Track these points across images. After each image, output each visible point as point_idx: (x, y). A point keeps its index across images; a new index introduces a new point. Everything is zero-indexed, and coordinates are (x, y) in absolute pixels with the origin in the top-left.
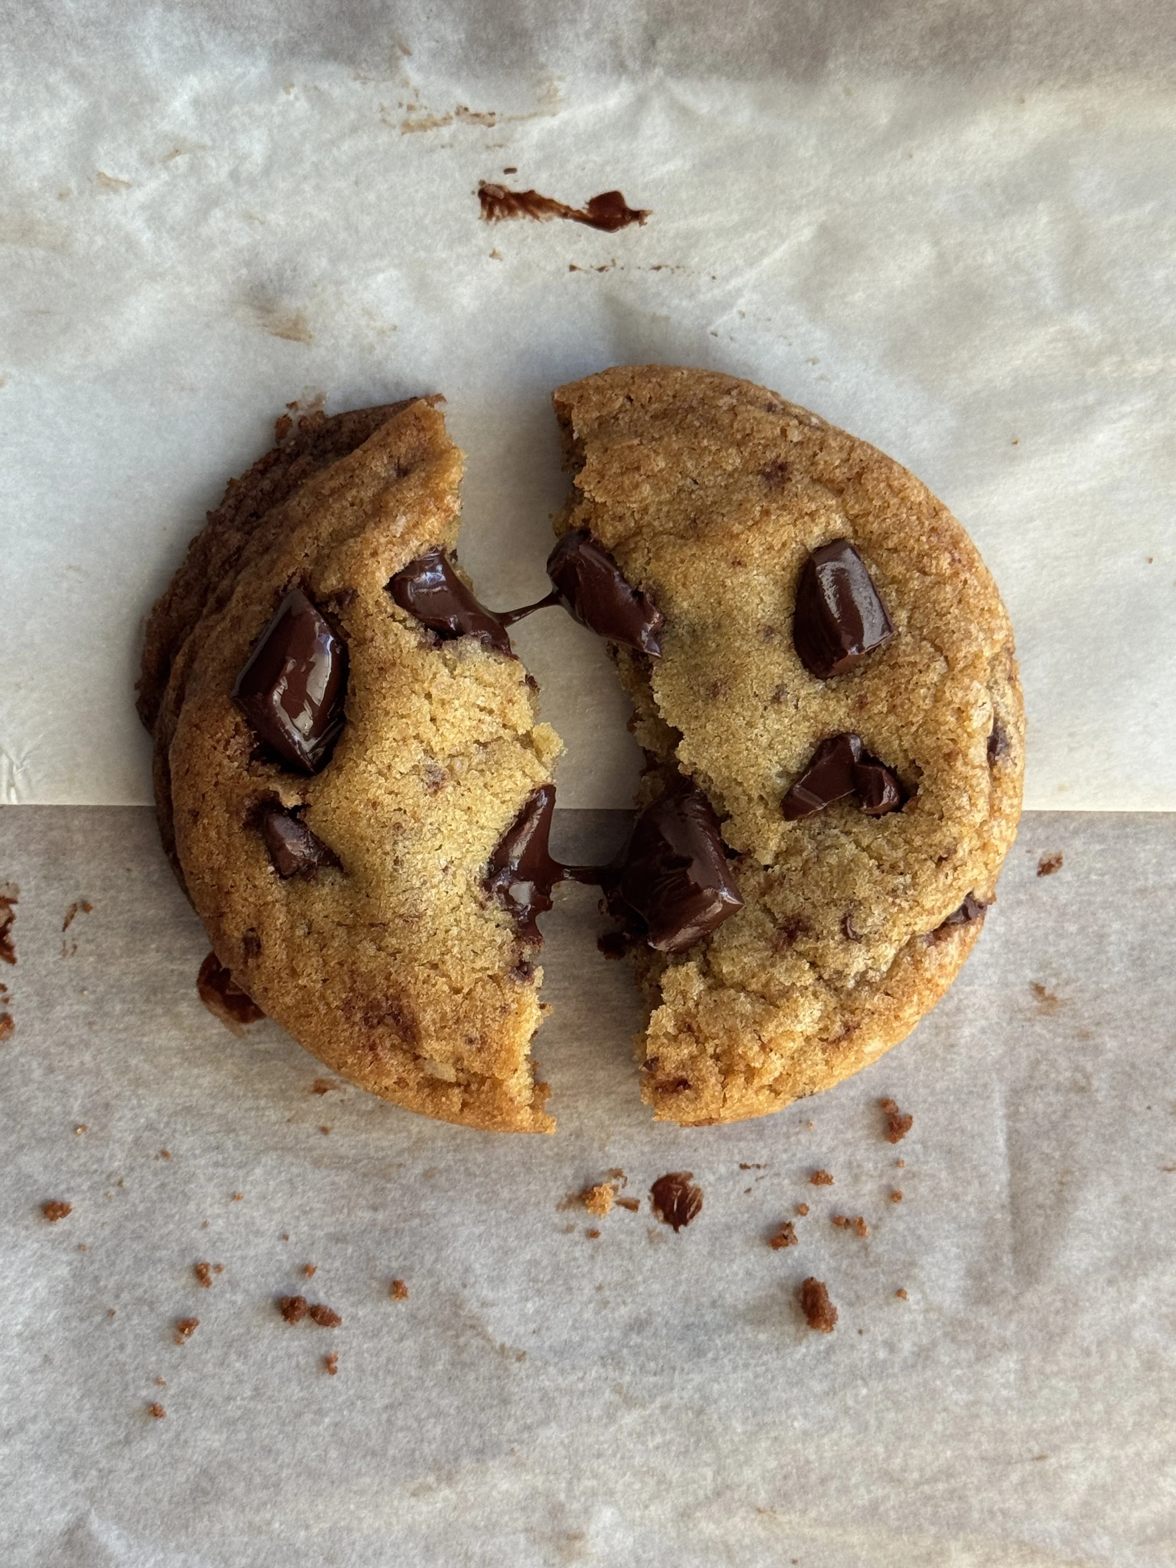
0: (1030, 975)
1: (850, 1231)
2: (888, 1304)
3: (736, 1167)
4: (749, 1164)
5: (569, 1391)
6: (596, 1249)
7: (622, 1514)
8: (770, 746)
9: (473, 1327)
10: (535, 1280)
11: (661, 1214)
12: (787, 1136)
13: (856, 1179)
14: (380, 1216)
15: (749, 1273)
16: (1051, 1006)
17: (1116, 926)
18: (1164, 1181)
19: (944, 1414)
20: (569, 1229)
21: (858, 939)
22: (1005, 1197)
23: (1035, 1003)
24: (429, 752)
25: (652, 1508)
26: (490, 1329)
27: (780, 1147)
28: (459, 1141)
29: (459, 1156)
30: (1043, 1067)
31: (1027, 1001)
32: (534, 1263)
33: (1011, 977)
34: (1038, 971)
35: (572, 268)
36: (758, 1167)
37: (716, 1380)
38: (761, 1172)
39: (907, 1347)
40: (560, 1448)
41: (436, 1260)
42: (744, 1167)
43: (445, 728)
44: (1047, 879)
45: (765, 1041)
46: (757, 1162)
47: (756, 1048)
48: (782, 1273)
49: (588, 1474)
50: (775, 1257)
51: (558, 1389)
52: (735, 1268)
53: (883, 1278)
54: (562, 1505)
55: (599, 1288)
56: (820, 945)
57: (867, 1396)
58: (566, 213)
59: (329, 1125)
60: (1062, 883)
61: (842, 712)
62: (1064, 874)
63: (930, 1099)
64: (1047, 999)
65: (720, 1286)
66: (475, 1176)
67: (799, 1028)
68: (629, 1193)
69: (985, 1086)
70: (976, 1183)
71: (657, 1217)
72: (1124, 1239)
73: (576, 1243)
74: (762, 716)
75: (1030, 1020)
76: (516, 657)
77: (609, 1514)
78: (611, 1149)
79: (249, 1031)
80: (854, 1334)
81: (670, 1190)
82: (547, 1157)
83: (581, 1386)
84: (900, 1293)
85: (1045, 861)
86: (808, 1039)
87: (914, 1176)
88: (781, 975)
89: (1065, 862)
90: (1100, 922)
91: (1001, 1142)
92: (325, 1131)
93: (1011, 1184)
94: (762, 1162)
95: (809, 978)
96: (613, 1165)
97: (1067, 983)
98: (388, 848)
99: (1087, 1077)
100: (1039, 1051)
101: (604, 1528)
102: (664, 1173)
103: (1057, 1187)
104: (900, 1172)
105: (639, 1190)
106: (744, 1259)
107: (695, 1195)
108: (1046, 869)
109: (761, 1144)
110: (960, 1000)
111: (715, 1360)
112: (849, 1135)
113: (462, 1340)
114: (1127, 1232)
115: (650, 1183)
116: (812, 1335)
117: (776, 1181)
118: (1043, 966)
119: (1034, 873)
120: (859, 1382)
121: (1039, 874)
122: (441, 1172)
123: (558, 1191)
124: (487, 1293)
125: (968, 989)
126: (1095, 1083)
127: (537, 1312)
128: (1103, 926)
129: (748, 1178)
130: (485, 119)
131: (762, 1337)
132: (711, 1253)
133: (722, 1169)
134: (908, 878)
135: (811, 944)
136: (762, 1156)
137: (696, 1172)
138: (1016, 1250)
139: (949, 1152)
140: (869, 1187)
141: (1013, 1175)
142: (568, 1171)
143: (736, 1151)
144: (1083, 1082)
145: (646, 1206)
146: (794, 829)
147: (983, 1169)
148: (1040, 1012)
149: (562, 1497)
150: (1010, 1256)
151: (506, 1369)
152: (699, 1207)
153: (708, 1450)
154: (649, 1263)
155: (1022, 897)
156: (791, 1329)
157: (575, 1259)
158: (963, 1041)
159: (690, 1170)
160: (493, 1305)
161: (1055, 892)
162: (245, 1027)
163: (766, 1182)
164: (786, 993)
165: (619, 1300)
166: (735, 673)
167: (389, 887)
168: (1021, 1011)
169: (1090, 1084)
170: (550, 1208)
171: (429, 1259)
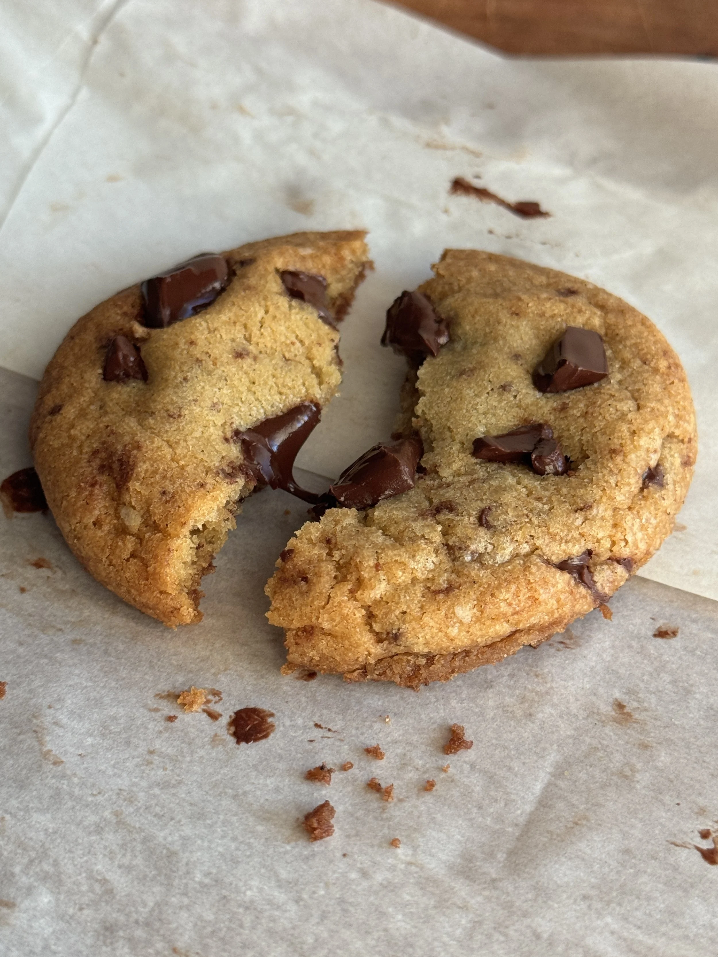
0: (617, 694)
1: (378, 795)
2: (380, 846)
3: (312, 724)
4: (323, 726)
5: (79, 799)
6: (166, 729)
7: (57, 905)
8: (485, 413)
9: (35, 732)
10: (105, 728)
11: (233, 729)
12: (364, 720)
13: (403, 766)
14: (21, 650)
15: (277, 790)
16: (626, 720)
17: (705, 690)
18: (669, 850)
19: (382, 933)
20: (156, 710)
21: (488, 526)
22: (522, 820)
23: (613, 713)
24: (248, 339)
25: (86, 912)
26: (48, 738)
27: (354, 724)
28: (113, 632)
29: (106, 640)
30: (600, 754)
31: (607, 709)
32: (114, 718)
33: (601, 690)
34: (625, 693)
35: (491, 232)
36: (329, 730)
37: (202, 839)
38: (329, 734)
39: (379, 877)
40: (42, 833)
41: (41, 686)
42: (317, 726)
43: (266, 332)
44: (660, 640)
45: (381, 562)
46: (330, 727)
47: (372, 563)
48: (305, 799)
49: (51, 860)
50: (305, 788)
51: (71, 795)
52: (268, 782)
53: (386, 831)
54: (13, 875)
55: (151, 752)
56: (458, 518)
57: (323, 896)
58: (501, 202)
59: (28, 588)
60: (670, 647)
61: (546, 410)
62: (675, 642)
63: (494, 741)
64: (624, 714)
65: (248, 788)
66: (110, 655)
67: (412, 565)
68: (217, 708)
69: (544, 749)
70: (502, 804)
71: (229, 730)
72: (613, 876)
73: (154, 720)
74: (488, 393)
75: (603, 722)
76: (338, 330)
77: (46, 900)
78: (222, 678)
79: (16, 517)
80: (338, 854)
81: (250, 717)
82: (171, 664)
83: (90, 799)
84: (394, 843)
85: (664, 629)
86: (414, 581)
87: (452, 781)
88: (418, 527)
89: (679, 635)
90: (691, 682)
91: (538, 788)
92: (23, 590)
93: (531, 813)
94: (333, 729)
95: (437, 538)
96: (217, 687)
97: (646, 710)
98: (185, 368)
99: (633, 770)
100: (600, 743)
101: (34, 909)
102: (252, 706)
103: (570, 825)
104: (443, 775)
105: (227, 709)
106: (279, 779)
107: (268, 728)
108: (661, 634)
109: (341, 717)
110: (552, 688)
111: (211, 826)
112: (415, 738)
113: (22, 737)
114: (618, 872)
115: (238, 708)
116: (302, 843)
117: (338, 743)
118: (630, 692)
119: (650, 633)
120: (322, 885)
121: (655, 636)
122: (86, 644)
123: (164, 686)
124: (64, 719)
125: (562, 683)
126: (638, 777)
127: (92, 745)
128: (692, 685)
129: (317, 733)
130: (476, 154)
131: (260, 828)
132: (255, 767)
133: (300, 721)
134: (546, 507)
135: (451, 516)
136: (337, 725)
137: (278, 715)
138: (511, 853)
139: (491, 777)
140: (411, 775)
141: (537, 809)
142: (180, 679)
143: (318, 714)
144: (628, 773)
145: (225, 720)
146: (476, 464)
147: (513, 797)
148: (615, 720)
149: (17, 870)
150: (505, 855)
151: (40, 766)
152: (266, 736)
153: (162, 884)
154: (202, 753)
155: (634, 643)
156: (288, 832)
157: (146, 728)
158: (540, 715)
159: (274, 711)
160: (61, 727)
161: (662, 651)
162: (15, 514)
163: (330, 741)
164: (413, 539)
165: (162, 765)
166: (481, 366)
167: (170, 391)
168: (598, 714)
169: (633, 776)
170: (151, 693)
171: (37, 683)
